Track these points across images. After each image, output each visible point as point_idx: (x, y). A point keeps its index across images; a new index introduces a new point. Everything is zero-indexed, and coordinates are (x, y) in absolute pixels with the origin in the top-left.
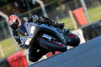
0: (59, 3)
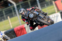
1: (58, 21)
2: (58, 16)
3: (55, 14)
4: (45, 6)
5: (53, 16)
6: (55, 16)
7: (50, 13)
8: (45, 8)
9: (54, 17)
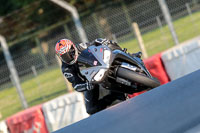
0: (37, 40)
1: (77, 119)
2: (77, 101)
3: (66, 97)
4: (31, 71)
5: (61, 104)
6: (66, 104)
7: (48, 93)
8: (34, 77)
9: (64, 107)
